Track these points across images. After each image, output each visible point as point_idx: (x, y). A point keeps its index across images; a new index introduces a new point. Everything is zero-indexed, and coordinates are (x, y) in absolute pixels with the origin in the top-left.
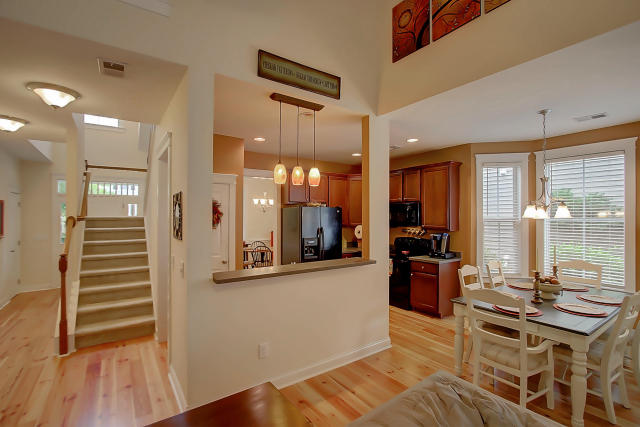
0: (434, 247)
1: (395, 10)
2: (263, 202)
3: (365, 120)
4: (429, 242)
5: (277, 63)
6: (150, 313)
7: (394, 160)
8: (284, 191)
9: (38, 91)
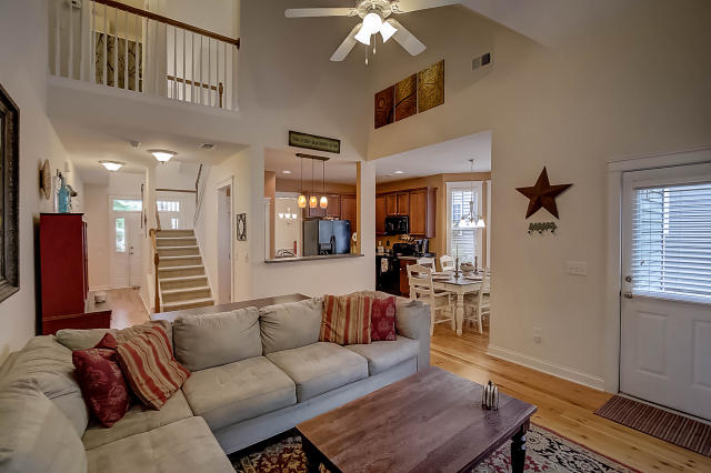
0: (417, 249)
1: (377, 95)
2: (288, 216)
3: (358, 164)
4: (414, 246)
5: (300, 137)
6: (209, 296)
7: (379, 186)
8: (305, 212)
9: (154, 154)
